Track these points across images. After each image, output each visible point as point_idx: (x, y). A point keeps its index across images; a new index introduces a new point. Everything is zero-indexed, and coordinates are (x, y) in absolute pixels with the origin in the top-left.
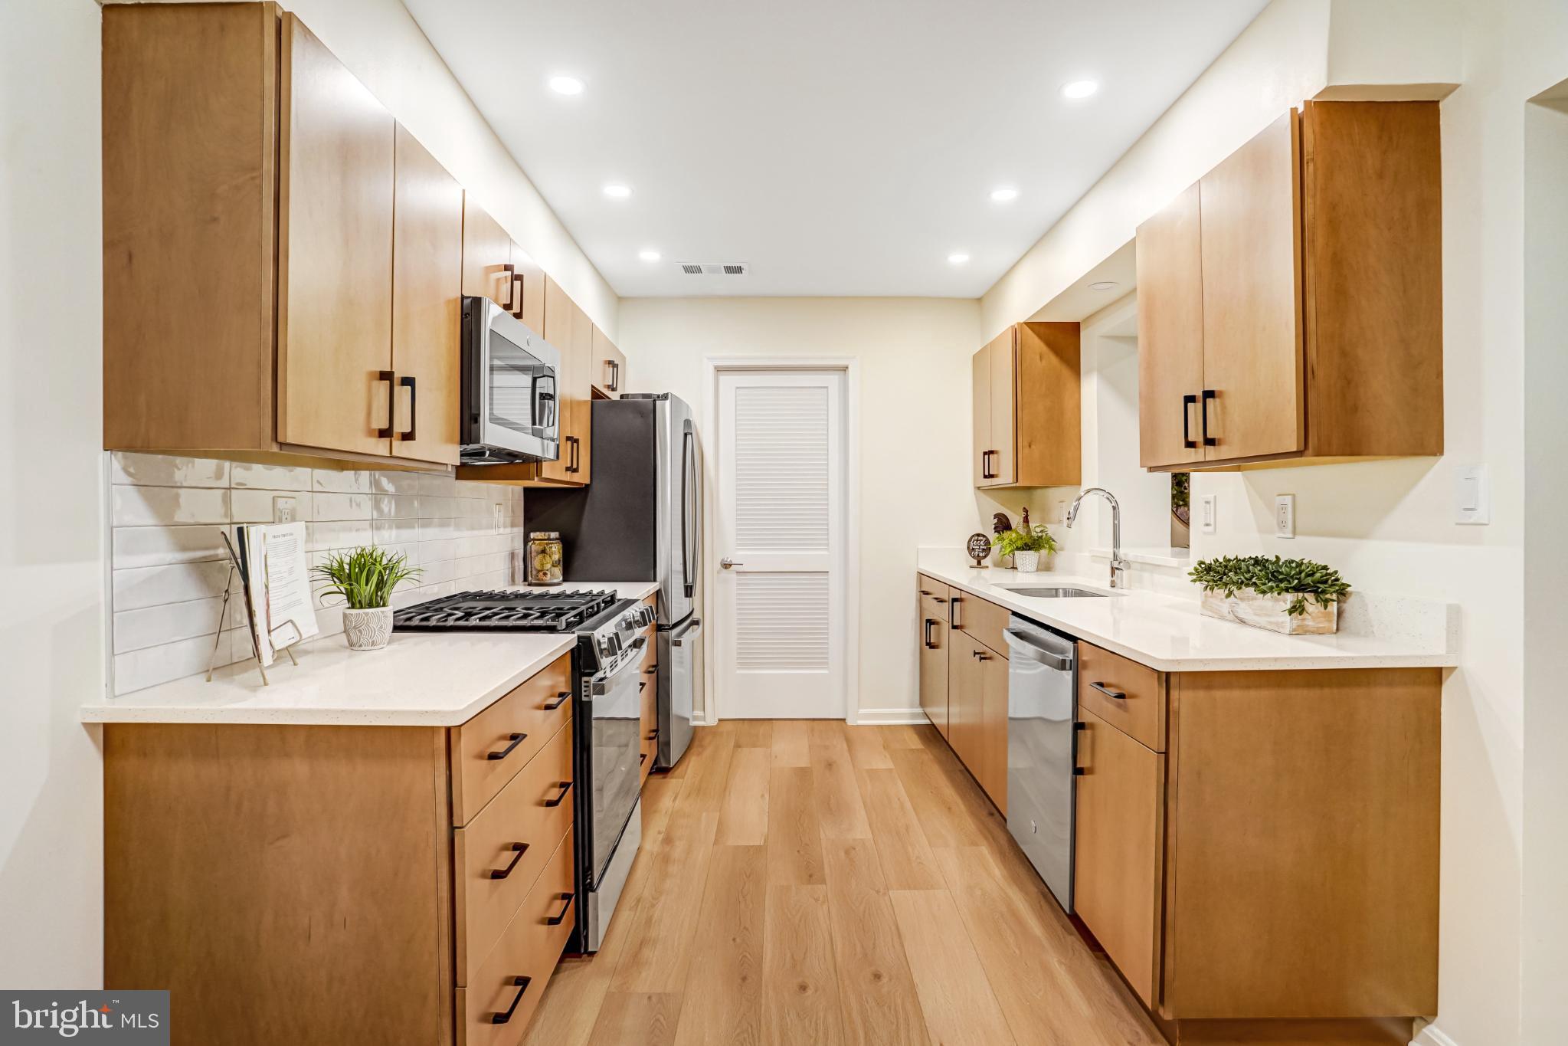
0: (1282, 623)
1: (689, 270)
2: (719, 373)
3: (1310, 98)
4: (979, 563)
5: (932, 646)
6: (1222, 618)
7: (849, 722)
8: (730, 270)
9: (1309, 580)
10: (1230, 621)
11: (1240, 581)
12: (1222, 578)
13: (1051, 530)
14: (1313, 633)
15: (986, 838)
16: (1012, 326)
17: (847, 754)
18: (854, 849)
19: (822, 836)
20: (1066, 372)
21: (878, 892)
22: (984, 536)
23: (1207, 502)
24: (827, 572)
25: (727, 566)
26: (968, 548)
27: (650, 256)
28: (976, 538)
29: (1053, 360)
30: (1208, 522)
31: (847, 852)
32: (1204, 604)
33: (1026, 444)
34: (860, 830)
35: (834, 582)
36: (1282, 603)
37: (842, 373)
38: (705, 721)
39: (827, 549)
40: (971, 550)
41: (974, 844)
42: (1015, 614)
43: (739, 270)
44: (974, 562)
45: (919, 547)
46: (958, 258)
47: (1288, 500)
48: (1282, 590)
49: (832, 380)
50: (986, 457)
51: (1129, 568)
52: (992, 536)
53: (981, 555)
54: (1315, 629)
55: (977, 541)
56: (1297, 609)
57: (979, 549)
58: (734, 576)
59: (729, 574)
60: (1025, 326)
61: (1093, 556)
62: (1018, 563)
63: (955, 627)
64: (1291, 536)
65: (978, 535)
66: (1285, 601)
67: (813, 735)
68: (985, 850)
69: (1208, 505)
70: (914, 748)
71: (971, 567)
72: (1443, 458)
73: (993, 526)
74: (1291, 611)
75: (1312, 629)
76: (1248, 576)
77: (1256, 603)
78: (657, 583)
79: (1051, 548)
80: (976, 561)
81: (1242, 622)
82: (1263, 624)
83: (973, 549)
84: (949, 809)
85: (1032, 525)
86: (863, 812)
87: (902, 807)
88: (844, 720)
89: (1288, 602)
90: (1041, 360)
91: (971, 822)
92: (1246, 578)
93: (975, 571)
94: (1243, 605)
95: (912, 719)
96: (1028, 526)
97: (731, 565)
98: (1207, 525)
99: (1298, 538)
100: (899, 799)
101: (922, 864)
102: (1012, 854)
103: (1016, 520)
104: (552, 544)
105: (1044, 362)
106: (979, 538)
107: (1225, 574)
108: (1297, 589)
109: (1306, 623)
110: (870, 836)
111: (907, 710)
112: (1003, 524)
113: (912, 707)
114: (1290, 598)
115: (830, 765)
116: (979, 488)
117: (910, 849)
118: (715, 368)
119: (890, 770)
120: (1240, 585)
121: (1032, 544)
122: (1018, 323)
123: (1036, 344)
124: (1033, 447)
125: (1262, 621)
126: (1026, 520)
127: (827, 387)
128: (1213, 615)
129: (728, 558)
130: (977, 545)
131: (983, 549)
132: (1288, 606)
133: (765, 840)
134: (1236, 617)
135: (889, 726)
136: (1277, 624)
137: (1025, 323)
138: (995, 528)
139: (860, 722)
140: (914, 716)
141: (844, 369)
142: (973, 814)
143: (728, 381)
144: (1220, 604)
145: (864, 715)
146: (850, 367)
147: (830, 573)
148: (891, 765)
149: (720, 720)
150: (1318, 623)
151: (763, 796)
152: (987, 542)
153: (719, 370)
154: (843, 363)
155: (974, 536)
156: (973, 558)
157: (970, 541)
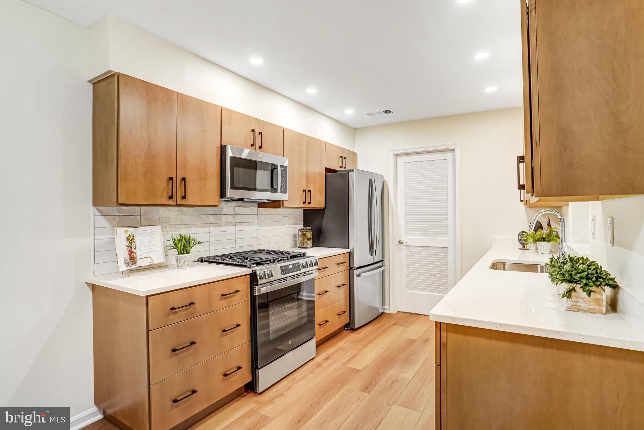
1: (369, 114)
2: (397, 156)
4: (524, 247)
8: (385, 112)
14: (585, 311)
22: (526, 232)
23: (592, 220)
25: (401, 242)
26: (518, 238)
27: (349, 112)
30: (593, 232)
35: (450, 251)
36: (558, 288)
37: (453, 151)
38: (390, 311)
39: (447, 237)
40: (519, 240)
43: (390, 112)
44: (521, 247)
46: (491, 89)
49: (449, 155)
53: (524, 242)
54: (587, 309)
55: (523, 235)
56: (569, 293)
57: (523, 239)
59: (403, 247)
64: (612, 245)
65: (523, 232)
71: (519, 249)
74: (564, 295)
75: (584, 309)
78: (349, 249)
80: (522, 246)
83: (521, 239)
93: (522, 251)
96: (550, 228)
97: (403, 242)
98: (593, 234)
99: (614, 246)
104: (307, 232)
109: (579, 304)
112: (538, 226)
114: (564, 285)
118: (393, 155)
121: (547, 238)
126: (549, 225)
127: (446, 159)
129: (401, 239)
130: (522, 237)
131: (525, 239)
143: (401, 160)
146: (456, 149)
147: (448, 248)
149: (398, 312)
150: (589, 305)
153: (397, 155)
154: (452, 147)
155: (520, 232)
156: (521, 244)
157: (519, 235)
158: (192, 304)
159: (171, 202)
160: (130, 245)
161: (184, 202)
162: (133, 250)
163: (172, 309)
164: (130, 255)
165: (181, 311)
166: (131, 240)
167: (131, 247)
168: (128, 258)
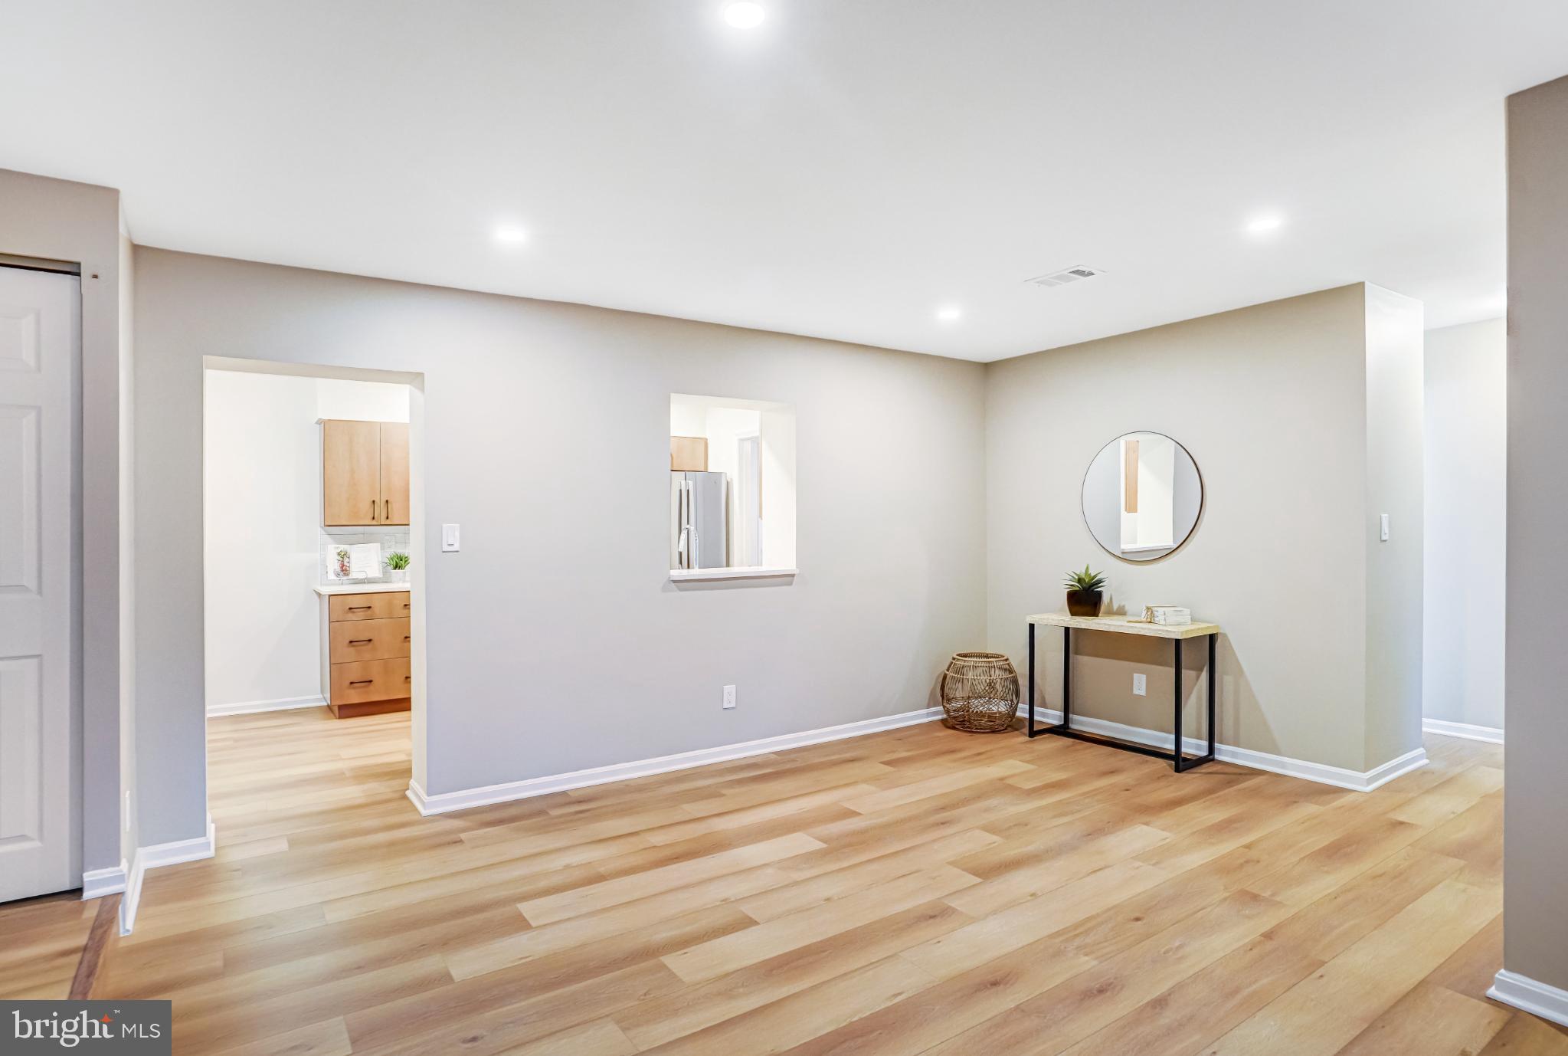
158: (369, 607)
159: (374, 522)
160: (341, 559)
161: (388, 522)
162: (345, 564)
163: (350, 609)
164: (342, 567)
165: (360, 612)
166: (343, 556)
167: (343, 561)
168: (339, 569)
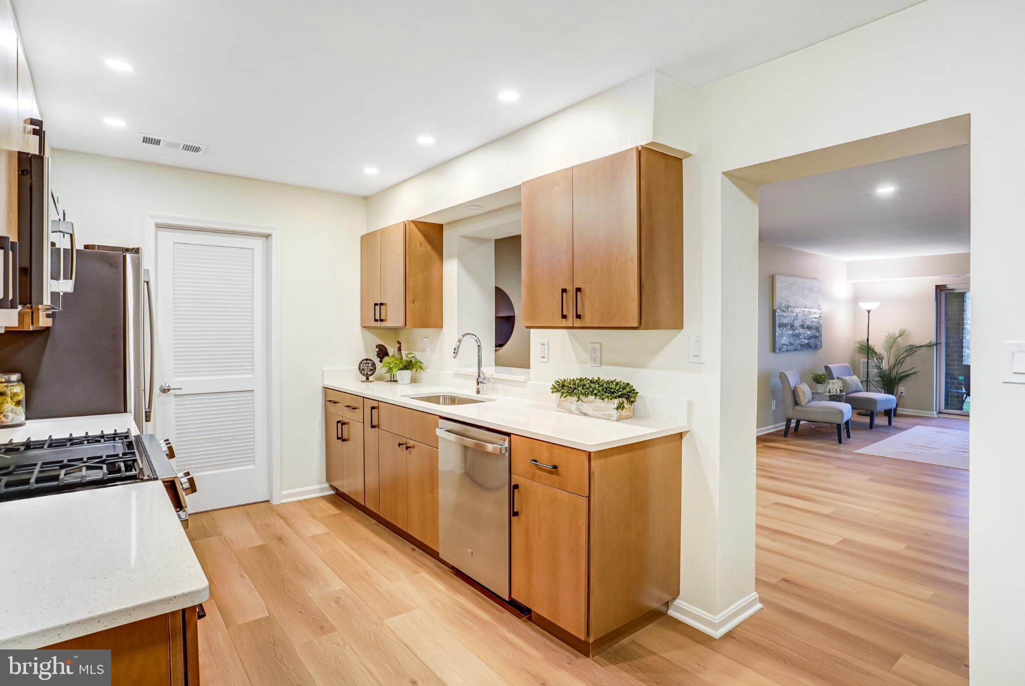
0: (612, 414)
1: (146, 140)
2: (158, 229)
3: (643, 144)
4: (367, 379)
5: (342, 439)
6: (571, 412)
7: (275, 502)
8: (187, 148)
9: (625, 391)
10: (577, 414)
11: (587, 393)
12: (573, 391)
13: (419, 356)
14: (625, 419)
15: (420, 566)
16: (404, 222)
17: (286, 527)
18: (340, 598)
19: (311, 595)
20: (435, 255)
21: (376, 624)
22: (371, 360)
23: (543, 344)
24: (253, 391)
25: (166, 390)
26: (359, 368)
27: (115, 123)
28: (365, 362)
29: (428, 247)
30: (544, 356)
31: (336, 602)
32: (558, 405)
33: (411, 301)
34: (337, 585)
35: (259, 399)
36: (611, 404)
37: (265, 239)
39: (253, 373)
40: (361, 370)
41: (416, 573)
42: (441, 417)
43: (197, 149)
44: (364, 378)
45: (324, 369)
46: (371, 171)
47: (598, 346)
48: (613, 398)
49: (258, 243)
50: (378, 307)
51: (489, 382)
52: (376, 360)
53: (369, 373)
55: (366, 363)
56: (620, 407)
57: (367, 370)
58: (173, 398)
59: (169, 397)
60: (411, 223)
61: (455, 374)
62: (398, 378)
63: (373, 427)
64: (599, 365)
65: (367, 360)
66: (614, 404)
67: (251, 518)
68: (425, 575)
69: (544, 346)
70: (333, 513)
71: (362, 381)
72: (683, 331)
73: (376, 353)
74: (617, 409)
75: (624, 417)
76: (591, 389)
77: (594, 404)
78: (130, 414)
79: (421, 368)
80: (365, 378)
81: (585, 414)
82: (599, 416)
83: (363, 369)
84: (385, 552)
85: (404, 353)
86: (328, 569)
87: (353, 559)
88: (268, 501)
89: (616, 404)
90: (421, 246)
91: (404, 558)
92: (590, 391)
93: (364, 384)
94: (585, 405)
95: (321, 492)
96: (401, 353)
97: (169, 390)
98: (543, 357)
99: (602, 366)
100: (347, 554)
101: (392, 595)
102: (443, 573)
103: (392, 350)
104: (16, 384)
105: (422, 248)
106: (368, 362)
107: (575, 389)
108: (619, 397)
109: (622, 413)
110: (345, 586)
111: (318, 487)
112: (382, 353)
113: (320, 483)
114: (616, 401)
115: (280, 539)
116: (364, 327)
117: (378, 587)
118: (156, 225)
119: (327, 533)
120: (586, 395)
121: (408, 366)
122: (408, 221)
123: (418, 235)
124: (415, 303)
125: (599, 414)
126: (400, 349)
127: (253, 249)
128: (565, 411)
129: (166, 384)
130: (366, 367)
131: (371, 369)
132: (616, 406)
133: (268, 611)
134: (581, 412)
135: (305, 500)
136: (608, 415)
137: (412, 221)
138: (377, 355)
139: (283, 501)
140: (322, 490)
141: (267, 236)
142: (402, 552)
143: (163, 234)
144: (570, 405)
145: (284, 496)
146: (274, 236)
147: (255, 391)
148: (327, 530)
150: (626, 413)
151: (242, 576)
152: (374, 364)
153: (159, 226)
154: (267, 232)
155: (363, 360)
156: (363, 375)
157: (361, 363)
